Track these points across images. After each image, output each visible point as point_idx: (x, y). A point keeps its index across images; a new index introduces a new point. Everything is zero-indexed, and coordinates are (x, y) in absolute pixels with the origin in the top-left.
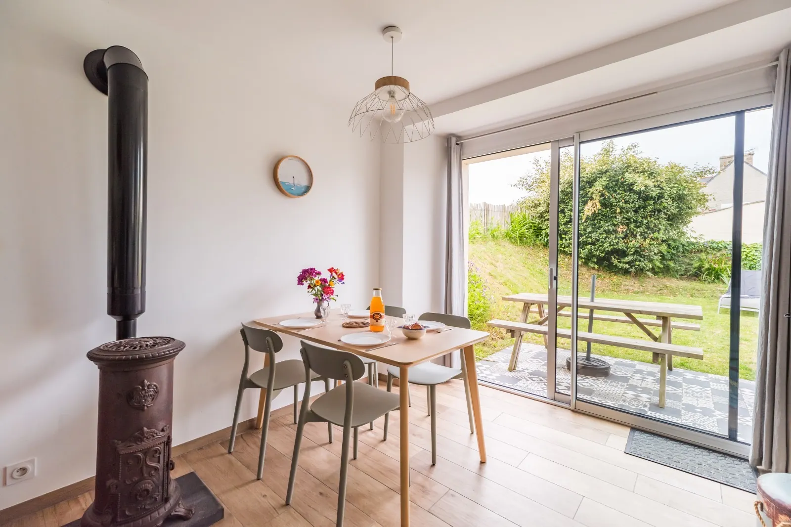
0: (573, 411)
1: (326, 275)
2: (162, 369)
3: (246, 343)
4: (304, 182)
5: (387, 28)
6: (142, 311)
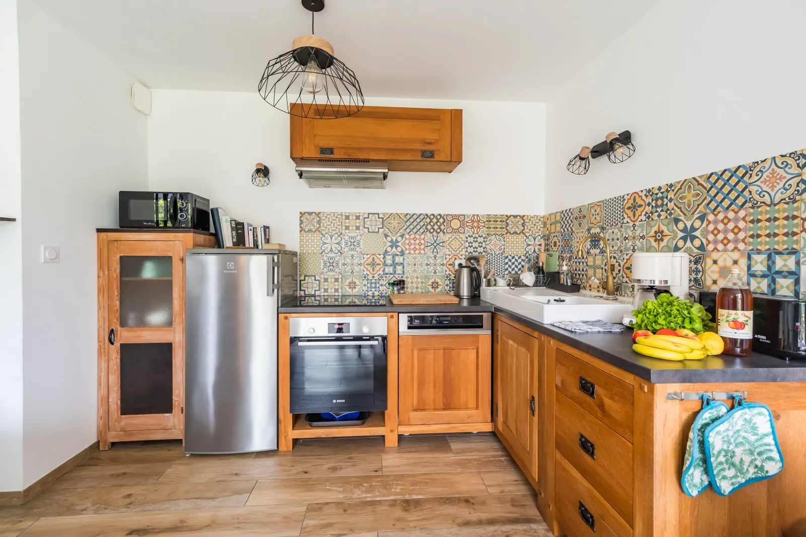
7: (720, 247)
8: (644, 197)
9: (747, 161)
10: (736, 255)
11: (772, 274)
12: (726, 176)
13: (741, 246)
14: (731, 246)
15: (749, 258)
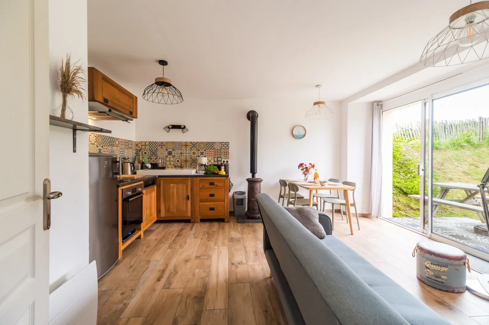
0: (429, 238)
1: (308, 166)
2: (258, 185)
3: (281, 185)
4: (303, 133)
5: (317, 86)
6: (257, 173)
7: (209, 156)
8: (189, 144)
9: (214, 141)
10: (212, 158)
11: (218, 161)
12: (210, 143)
13: (213, 156)
14: (211, 156)
15: (214, 158)
